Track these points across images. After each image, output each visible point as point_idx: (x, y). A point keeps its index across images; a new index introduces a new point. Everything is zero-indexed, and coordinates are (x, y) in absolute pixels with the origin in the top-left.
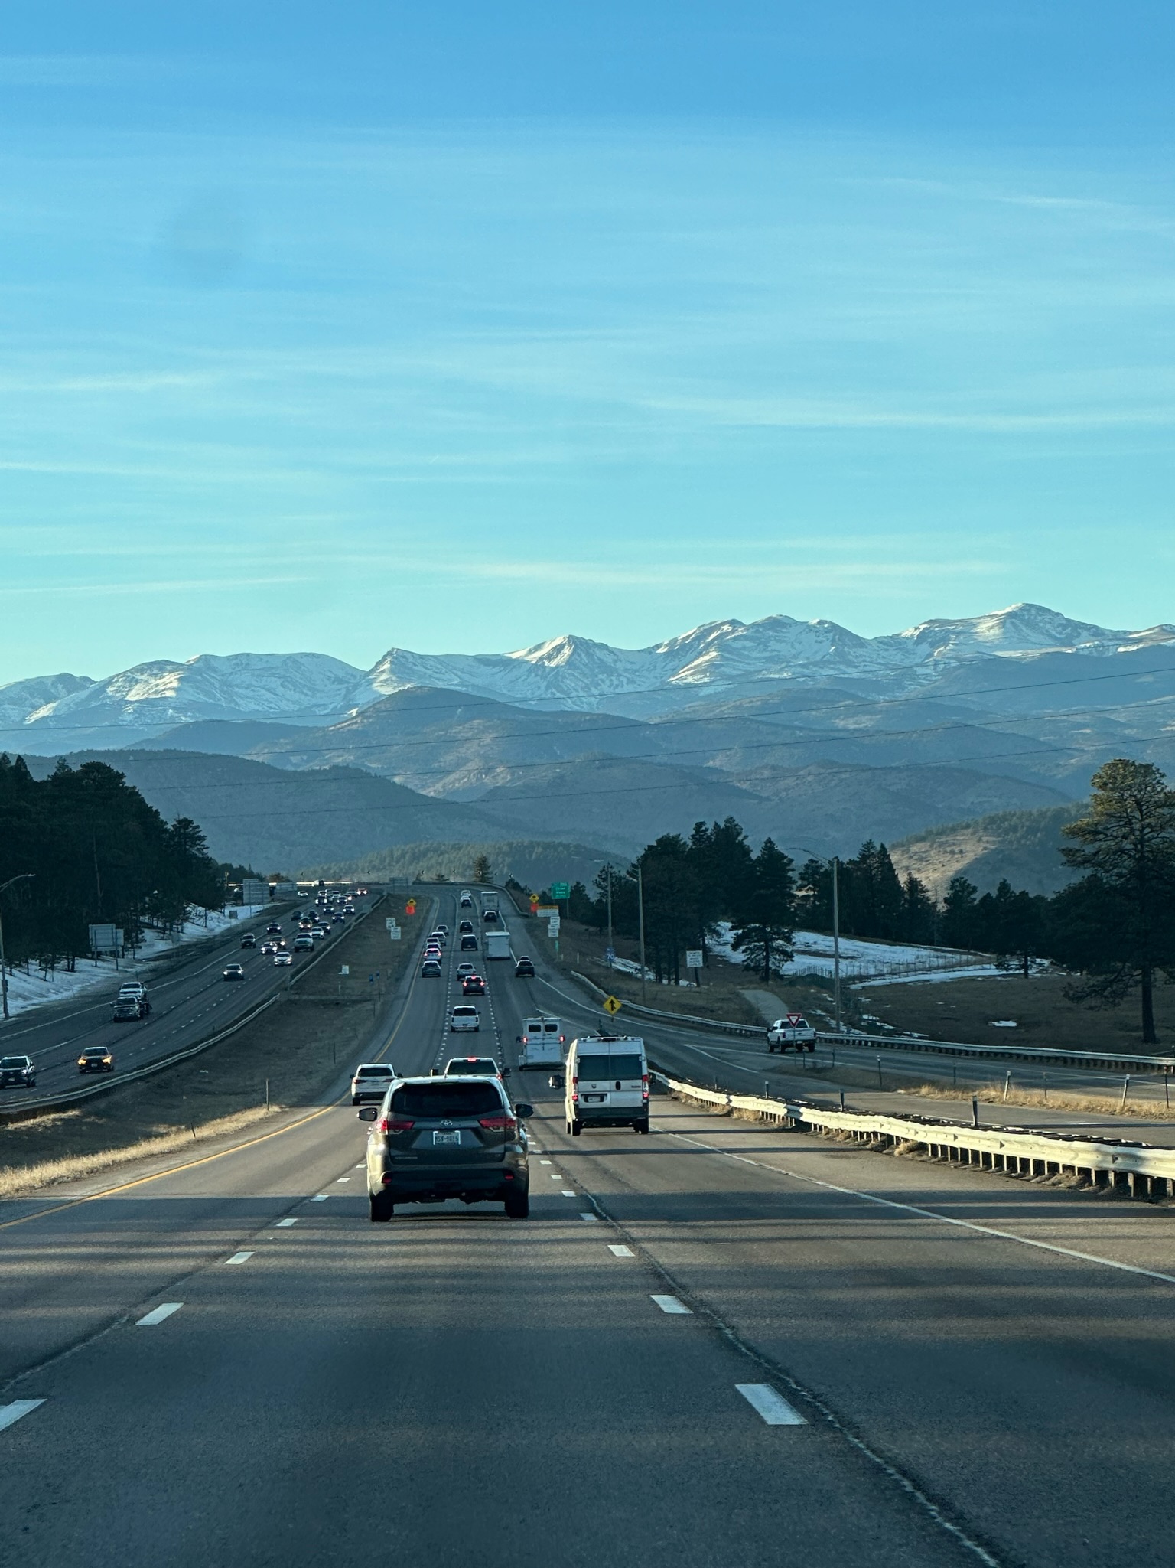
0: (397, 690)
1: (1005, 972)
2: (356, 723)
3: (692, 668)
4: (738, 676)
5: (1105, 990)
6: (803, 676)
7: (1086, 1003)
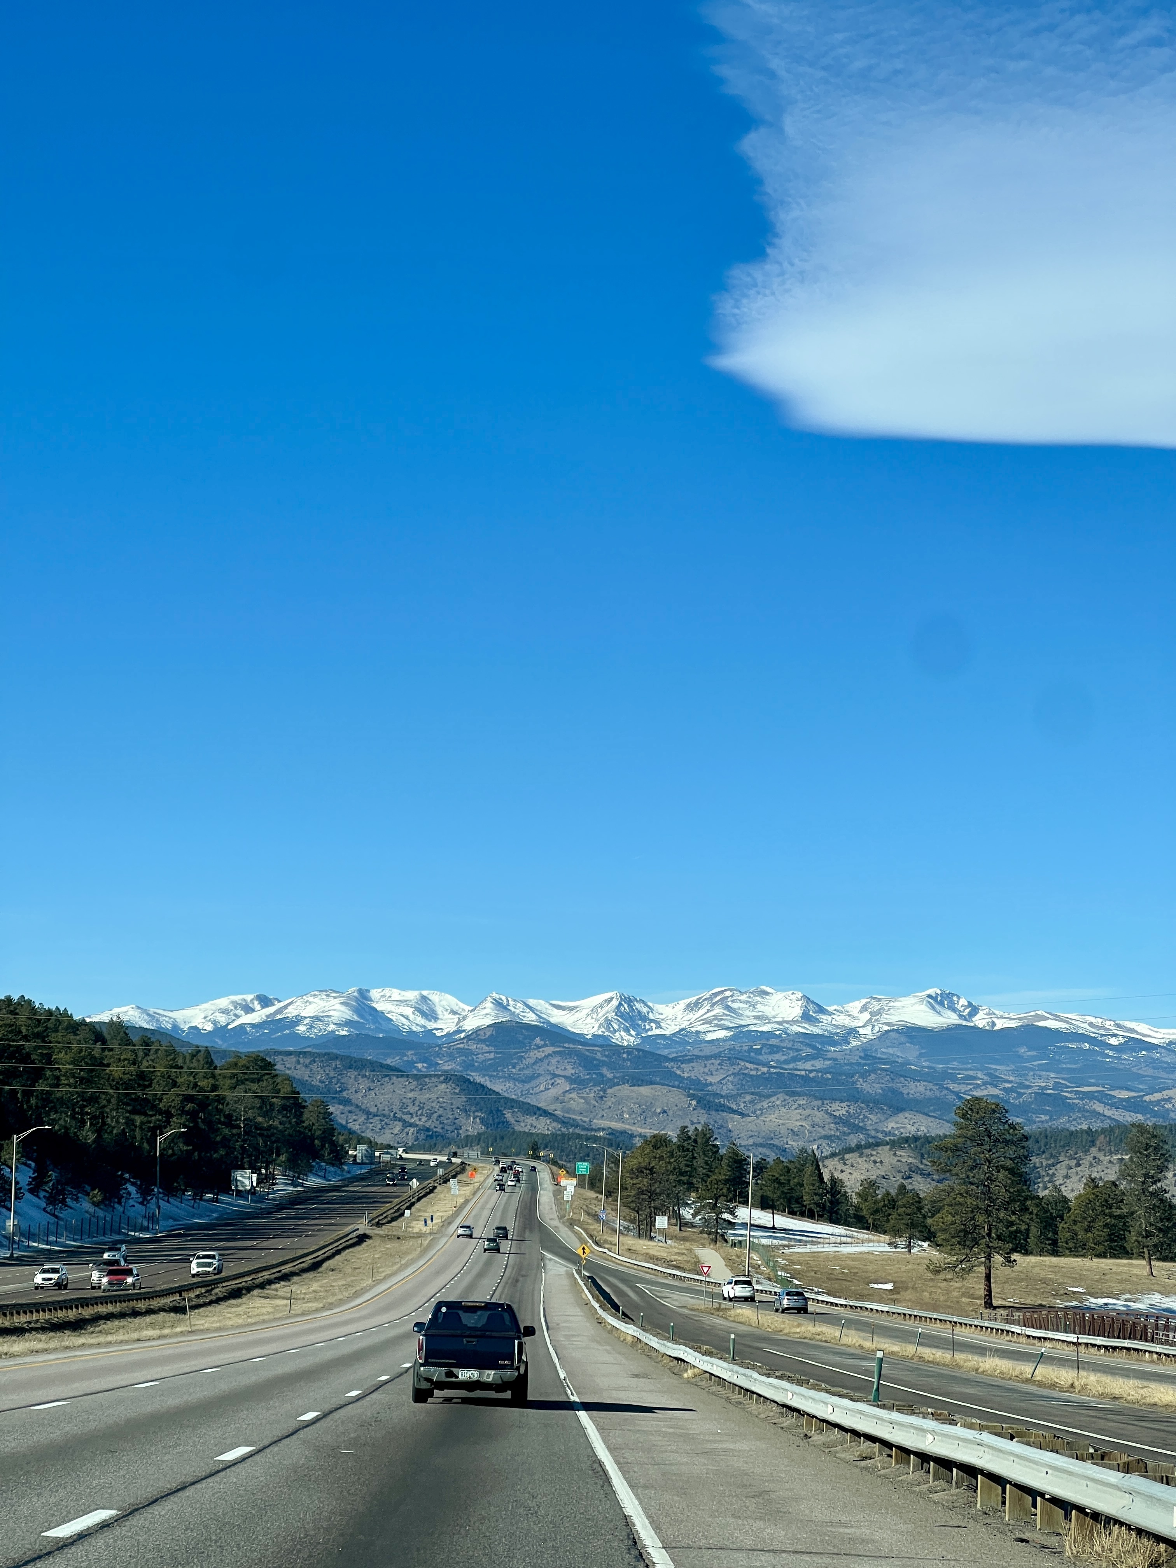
0: (494, 1022)
1: (894, 1250)
2: (463, 1043)
3: (702, 1020)
4: (733, 1027)
5: (956, 1267)
6: (779, 1030)
7: (942, 1276)
